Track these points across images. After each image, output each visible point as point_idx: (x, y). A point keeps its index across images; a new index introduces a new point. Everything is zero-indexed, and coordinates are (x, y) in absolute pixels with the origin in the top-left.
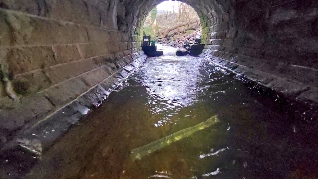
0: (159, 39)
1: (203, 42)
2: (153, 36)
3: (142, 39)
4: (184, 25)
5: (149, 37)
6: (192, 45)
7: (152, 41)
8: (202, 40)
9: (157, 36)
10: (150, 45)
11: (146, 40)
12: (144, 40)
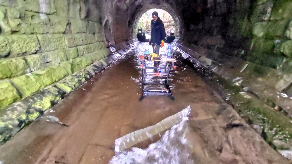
0: (148, 31)
1: (175, 35)
2: (144, 29)
3: (137, 31)
4: (166, 22)
5: (141, 30)
6: (167, 36)
7: (143, 33)
8: (174, 34)
9: (147, 29)
10: (142, 35)
11: (140, 32)
12: (138, 32)
